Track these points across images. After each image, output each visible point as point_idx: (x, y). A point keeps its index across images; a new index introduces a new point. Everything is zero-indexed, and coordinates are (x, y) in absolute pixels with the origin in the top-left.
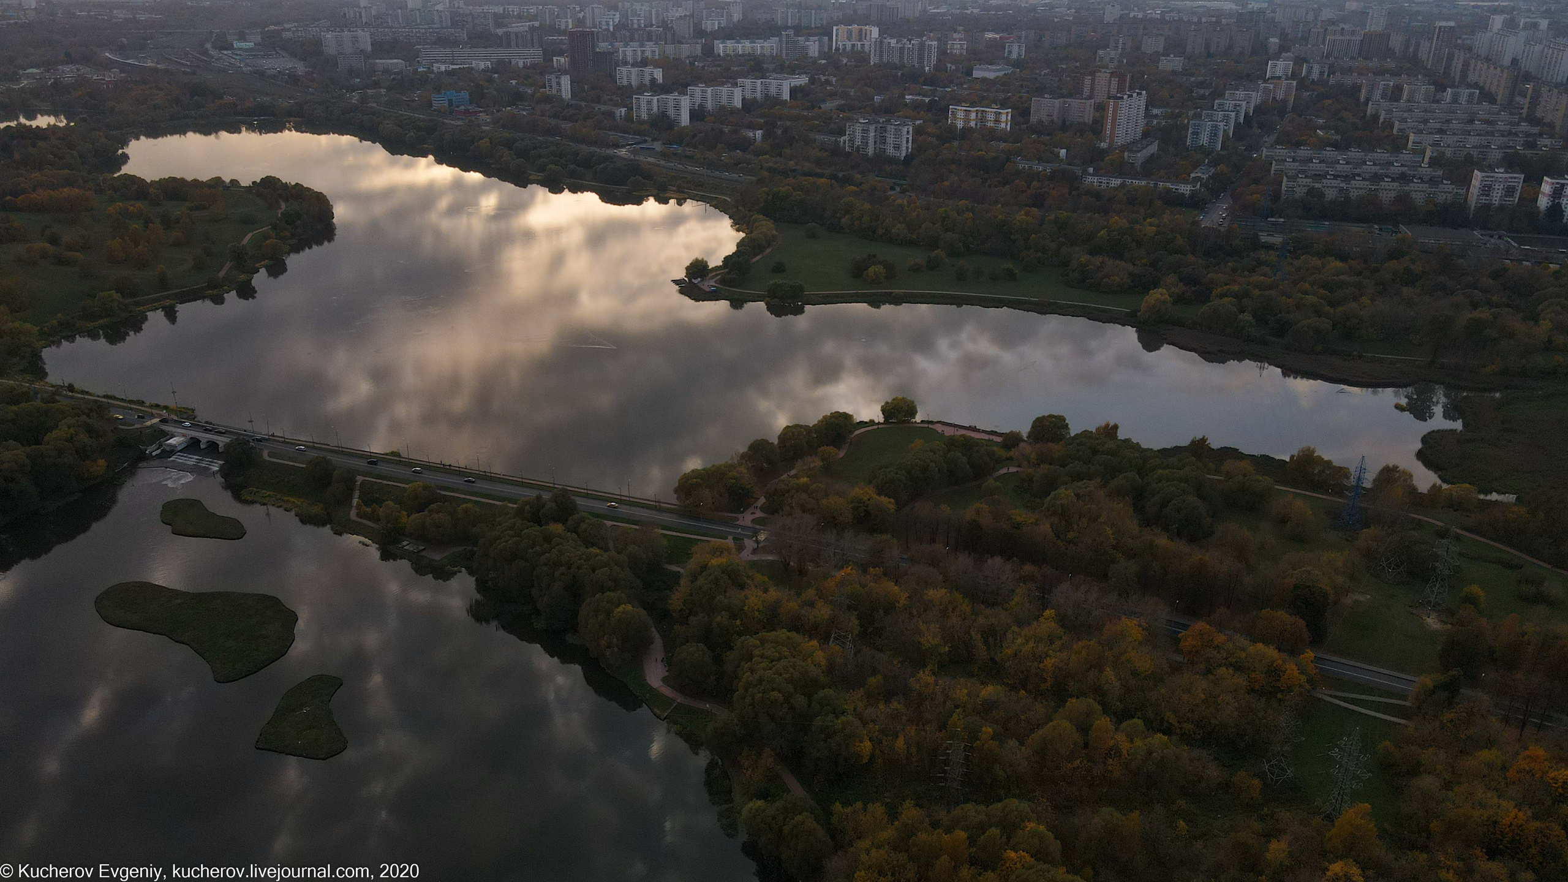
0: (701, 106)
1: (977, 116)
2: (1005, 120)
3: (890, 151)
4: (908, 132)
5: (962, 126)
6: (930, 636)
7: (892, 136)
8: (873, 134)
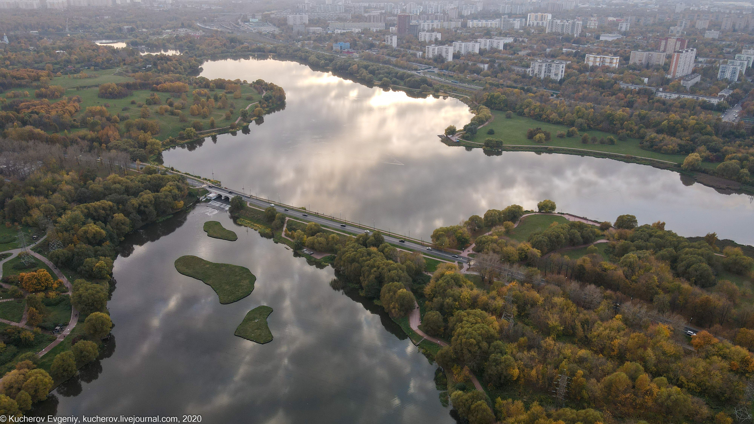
0: (458, 52)
1: (600, 60)
2: (615, 62)
3: (553, 76)
5: (591, 65)
6: (554, 321)
7: (554, 69)
8: (544, 68)
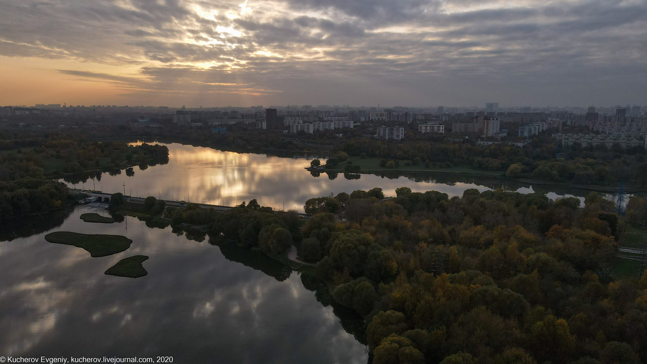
0: (317, 129)
1: (430, 128)
2: (442, 129)
3: (395, 137)
4: (402, 130)
5: (424, 132)
7: (396, 132)
8: (388, 131)
